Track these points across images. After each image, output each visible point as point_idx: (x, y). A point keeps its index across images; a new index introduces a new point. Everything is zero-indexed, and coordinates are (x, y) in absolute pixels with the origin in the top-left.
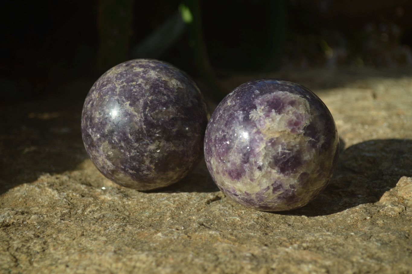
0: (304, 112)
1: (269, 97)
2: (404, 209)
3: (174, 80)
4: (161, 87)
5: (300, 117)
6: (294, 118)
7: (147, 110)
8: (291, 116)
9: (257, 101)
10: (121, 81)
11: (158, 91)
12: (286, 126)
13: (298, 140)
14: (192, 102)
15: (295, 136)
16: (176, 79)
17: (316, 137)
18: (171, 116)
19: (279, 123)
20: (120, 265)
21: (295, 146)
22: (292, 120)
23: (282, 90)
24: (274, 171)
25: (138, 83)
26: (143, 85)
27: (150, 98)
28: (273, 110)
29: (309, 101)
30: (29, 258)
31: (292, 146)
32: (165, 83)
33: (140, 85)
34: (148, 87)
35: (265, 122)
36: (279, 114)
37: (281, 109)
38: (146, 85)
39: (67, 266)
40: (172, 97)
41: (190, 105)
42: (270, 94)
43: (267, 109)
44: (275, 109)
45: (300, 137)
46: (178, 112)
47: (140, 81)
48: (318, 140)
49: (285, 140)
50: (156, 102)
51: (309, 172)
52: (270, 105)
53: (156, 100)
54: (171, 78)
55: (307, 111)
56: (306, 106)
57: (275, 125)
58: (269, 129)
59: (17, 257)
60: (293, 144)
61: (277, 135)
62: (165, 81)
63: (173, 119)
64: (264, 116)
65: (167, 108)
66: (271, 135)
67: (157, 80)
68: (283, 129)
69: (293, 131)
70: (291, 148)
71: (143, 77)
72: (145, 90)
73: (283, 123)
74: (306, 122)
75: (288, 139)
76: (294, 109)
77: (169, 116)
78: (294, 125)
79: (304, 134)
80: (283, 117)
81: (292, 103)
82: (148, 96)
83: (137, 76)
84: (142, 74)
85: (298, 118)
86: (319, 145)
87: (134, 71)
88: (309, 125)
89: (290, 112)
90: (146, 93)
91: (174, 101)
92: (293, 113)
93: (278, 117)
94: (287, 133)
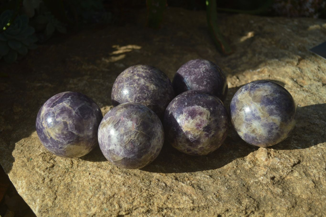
0: (205, 119)
1: (191, 108)
2: (253, 166)
3: (153, 85)
4: (145, 89)
5: (203, 122)
6: (199, 122)
7: (136, 101)
8: (198, 121)
9: (184, 110)
10: (127, 83)
11: (143, 92)
12: (194, 126)
13: (199, 133)
14: (160, 96)
15: (198, 131)
16: (154, 84)
17: (210, 132)
18: (148, 105)
19: (191, 124)
20: (109, 179)
21: (197, 136)
22: (198, 123)
23: (198, 105)
24: (186, 145)
25: (134, 86)
26: (136, 87)
27: (138, 95)
28: (190, 117)
29: (210, 112)
30: (78, 163)
31: (196, 136)
32: (147, 87)
33: (135, 87)
34: (138, 89)
35: (185, 122)
36: (192, 119)
37: (194, 117)
38: (138, 87)
39: (90, 174)
40: (149, 95)
41: (159, 98)
42: (192, 107)
43: (187, 116)
44: (191, 116)
45: (200, 132)
46: (151, 103)
47: (136, 85)
48: (210, 133)
49: (193, 132)
50: (141, 97)
51: (204, 147)
52: (189, 114)
53: (141, 96)
54: (151, 83)
55: (208, 118)
56: (207, 116)
57: (189, 125)
58: (186, 126)
59: (73, 162)
60: (196, 135)
61: (189, 130)
62: (147, 86)
63: (148, 106)
64: (185, 119)
65: (146, 100)
66: (187, 129)
67: (144, 85)
68: (193, 127)
69: (198, 128)
70: (195, 137)
71: (137, 83)
72: (137, 90)
73: (194, 124)
74: (205, 125)
75: (194, 132)
76: (201, 118)
77: (147, 104)
78: (198, 125)
79: (203, 131)
80: (194, 121)
81: (201, 114)
82: (138, 94)
83: (135, 82)
84: (137, 81)
85: (201, 122)
86: (211, 135)
87: (134, 78)
88: (207, 126)
89: (198, 119)
90: (137, 92)
91: (150, 97)
92: (199, 120)
93: (191, 121)
94: (194, 129)
